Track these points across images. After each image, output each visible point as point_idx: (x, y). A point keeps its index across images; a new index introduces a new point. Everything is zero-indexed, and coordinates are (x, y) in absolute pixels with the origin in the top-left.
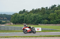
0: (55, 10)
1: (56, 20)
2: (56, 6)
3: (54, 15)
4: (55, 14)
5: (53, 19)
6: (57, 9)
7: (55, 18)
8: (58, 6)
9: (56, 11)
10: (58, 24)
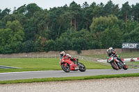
0: (7, 21)
1: (9, 46)
2: (9, 11)
3: (5, 33)
4: (7, 30)
5: (3, 43)
6: (13, 19)
7: (7, 39)
8: (15, 12)
9: (9, 22)
10: (14, 55)
